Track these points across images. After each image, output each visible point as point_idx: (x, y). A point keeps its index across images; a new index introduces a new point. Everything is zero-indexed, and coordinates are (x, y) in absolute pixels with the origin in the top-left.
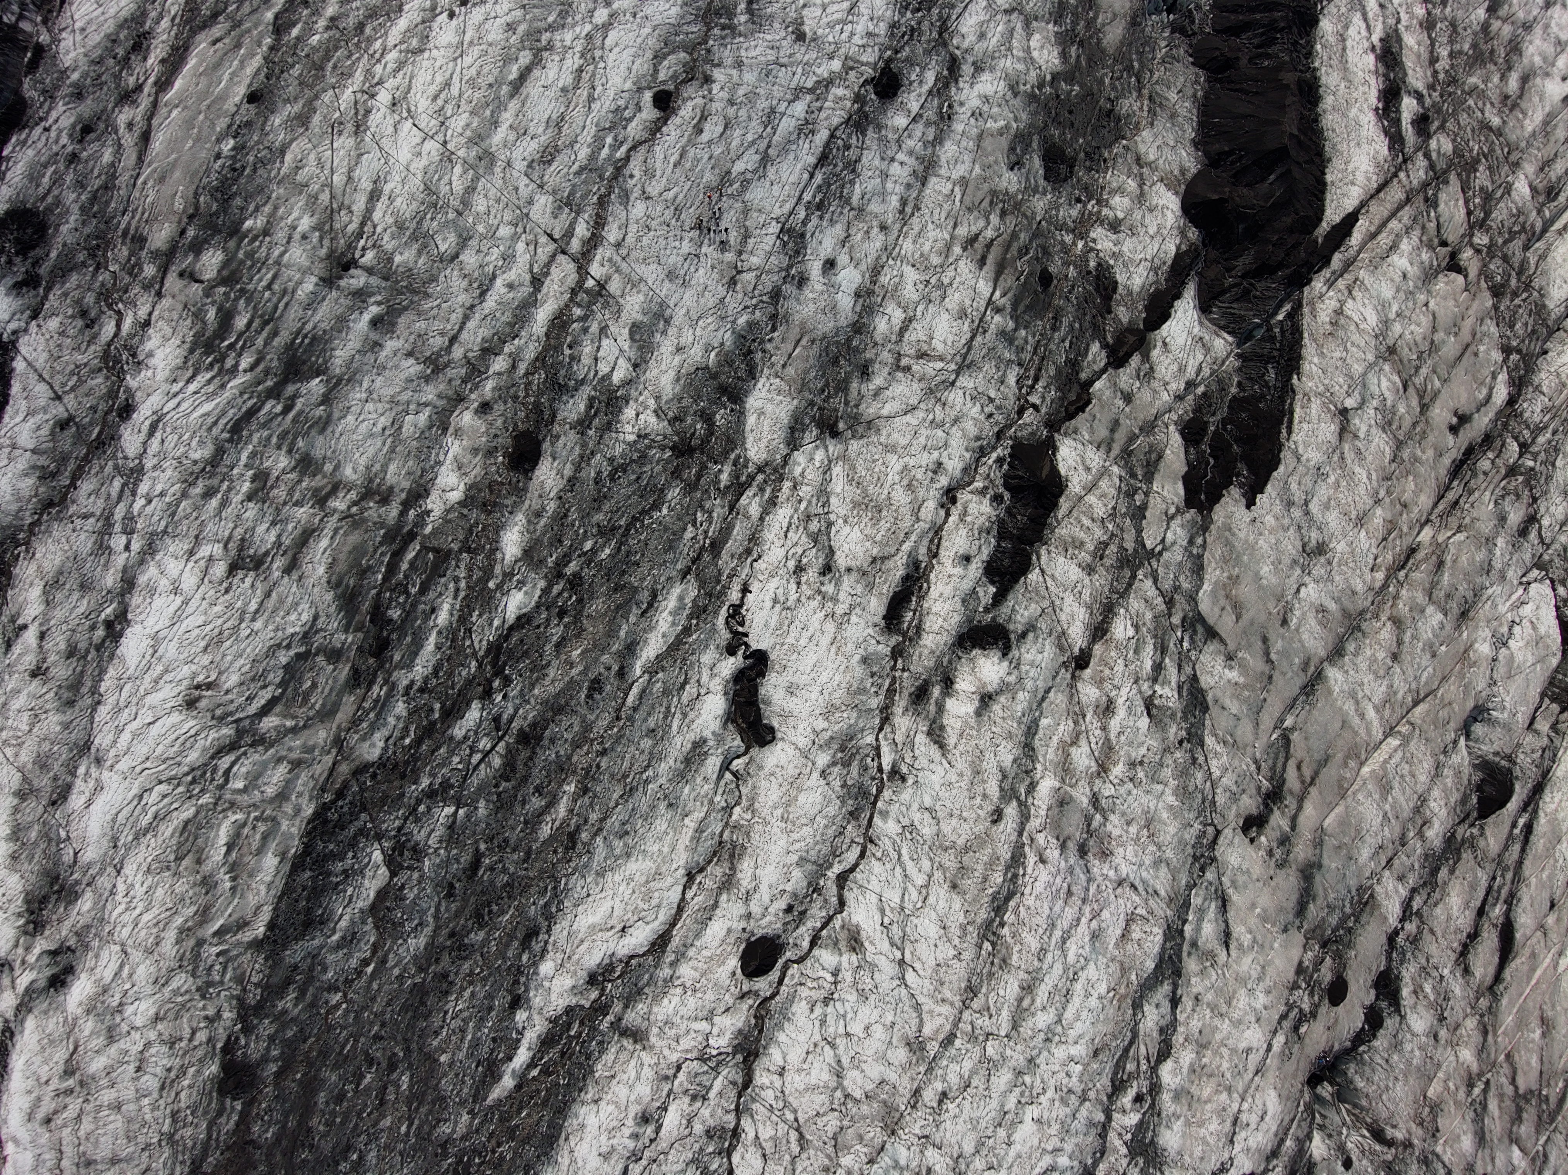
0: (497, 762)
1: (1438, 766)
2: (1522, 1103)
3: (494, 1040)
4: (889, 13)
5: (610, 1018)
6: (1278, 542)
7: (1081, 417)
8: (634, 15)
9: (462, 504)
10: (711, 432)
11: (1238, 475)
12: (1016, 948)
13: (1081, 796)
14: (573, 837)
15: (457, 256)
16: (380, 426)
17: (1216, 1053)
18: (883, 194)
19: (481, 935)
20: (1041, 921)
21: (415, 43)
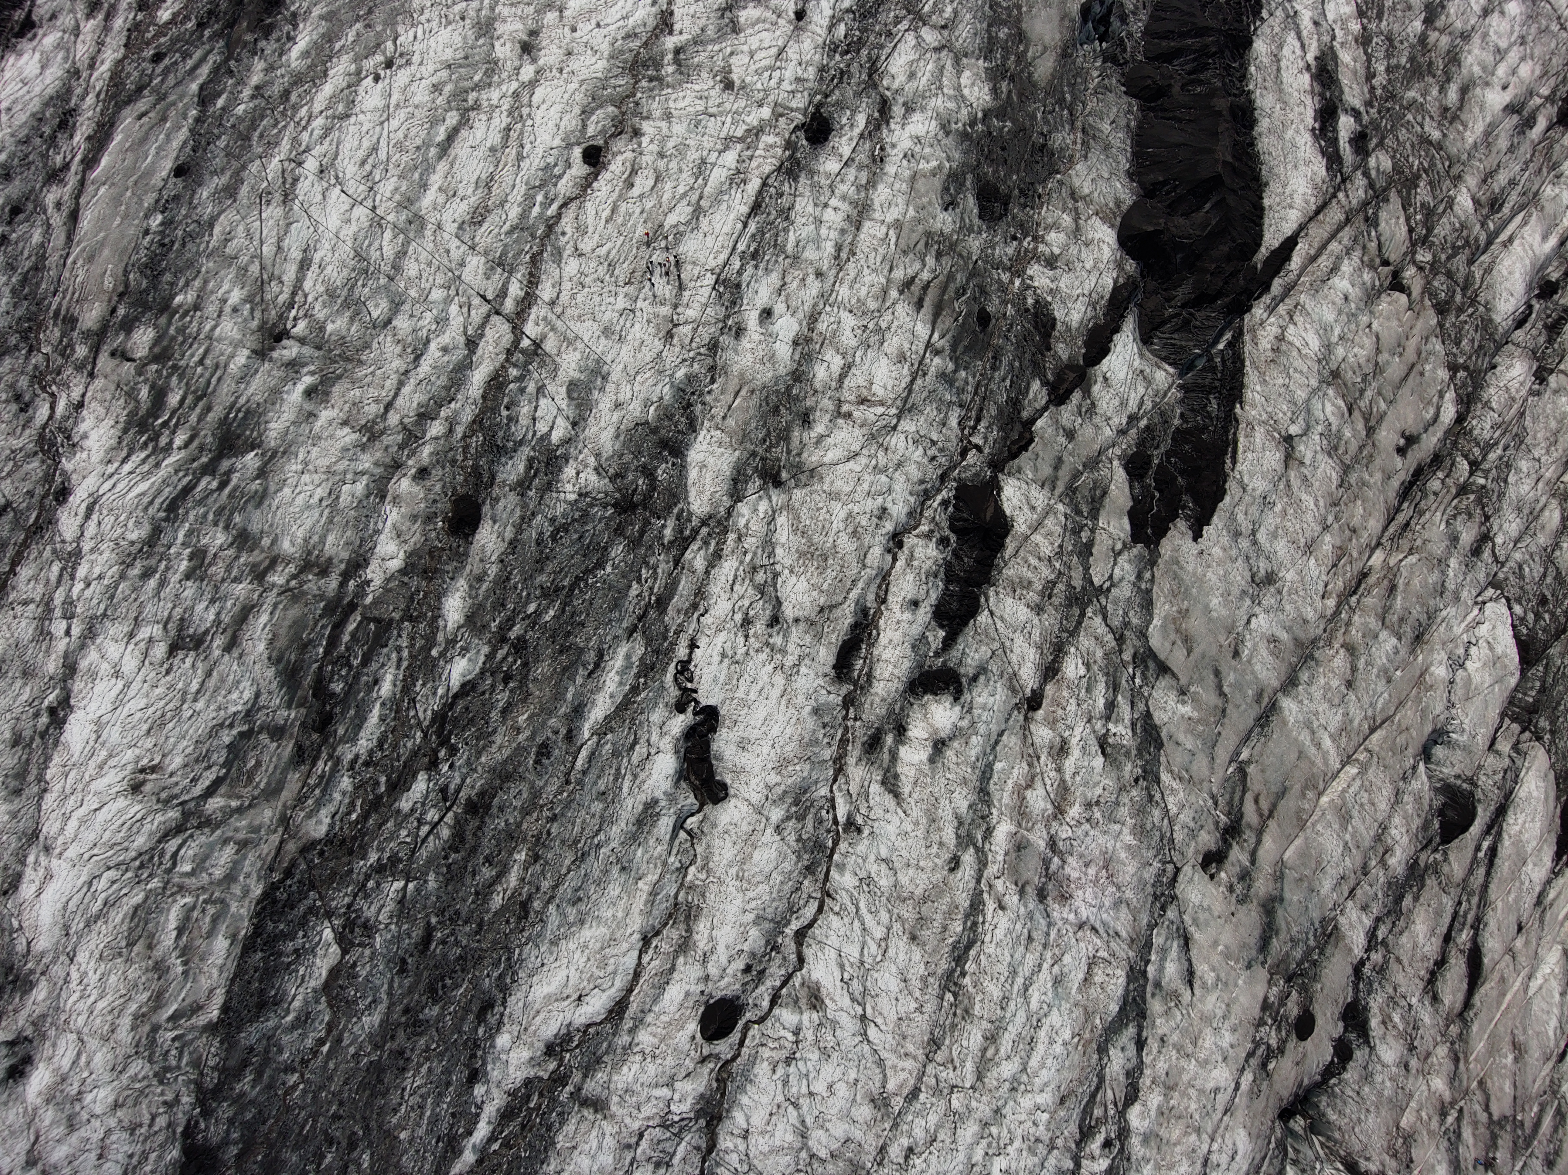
0: (445, 832)
1: (1398, 793)
2: (1496, 1130)
3: (453, 1115)
4: (817, 57)
5: (569, 1088)
6: (1227, 573)
7: (1025, 455)
8: (561, 71)
9: (403, 572)
10: (653, 487)
11: (1184, 507)
12: (978, 998)
13: (1038, 839)
14: (525, 906)
15: (389, 321)
16: (316, 498)
17: (1184, 1094)
18: (817, 241)
19: (436, 1010)
20: (1003, 968)
21: (341, 108)
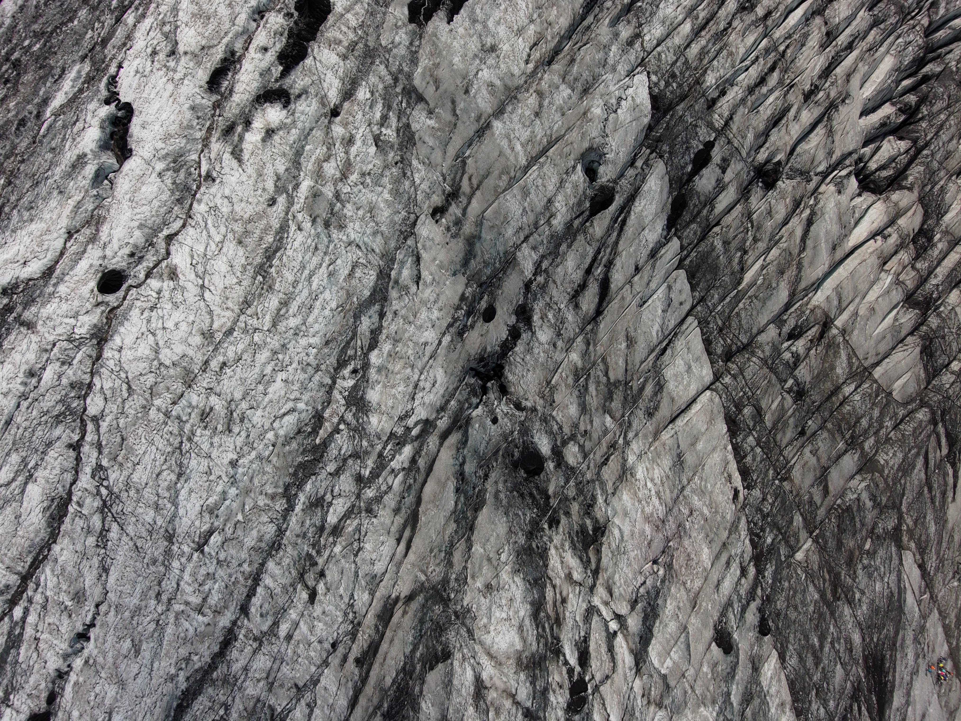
1: (562, 181)
2: (613, 389)
5: (14, 315)
6: (466, 44)
11: (443, 4)
12: (279, 280)
13: (328, 191)
17: (405, 345)
20: (297, 264)
